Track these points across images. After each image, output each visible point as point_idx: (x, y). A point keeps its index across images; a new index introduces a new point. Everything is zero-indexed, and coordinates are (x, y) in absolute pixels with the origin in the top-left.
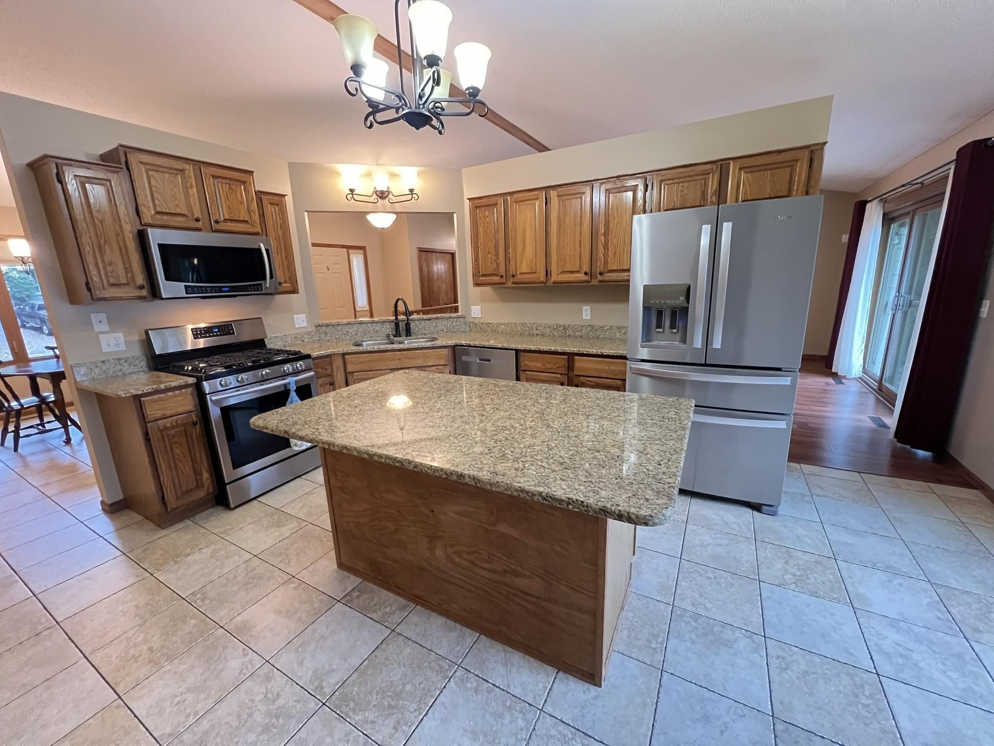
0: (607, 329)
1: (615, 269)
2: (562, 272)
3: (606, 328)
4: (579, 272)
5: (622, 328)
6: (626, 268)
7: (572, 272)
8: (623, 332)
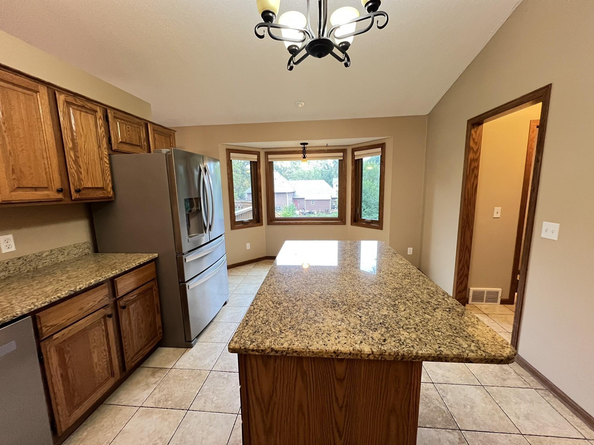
0: (47, 256)
1: (90, 186)
2: (18, 188)
3: (44, 255)
4: (46, 188)
5: (64, 249)
6: (100, 186)
7: (36, 189)
8: (66, 254)
